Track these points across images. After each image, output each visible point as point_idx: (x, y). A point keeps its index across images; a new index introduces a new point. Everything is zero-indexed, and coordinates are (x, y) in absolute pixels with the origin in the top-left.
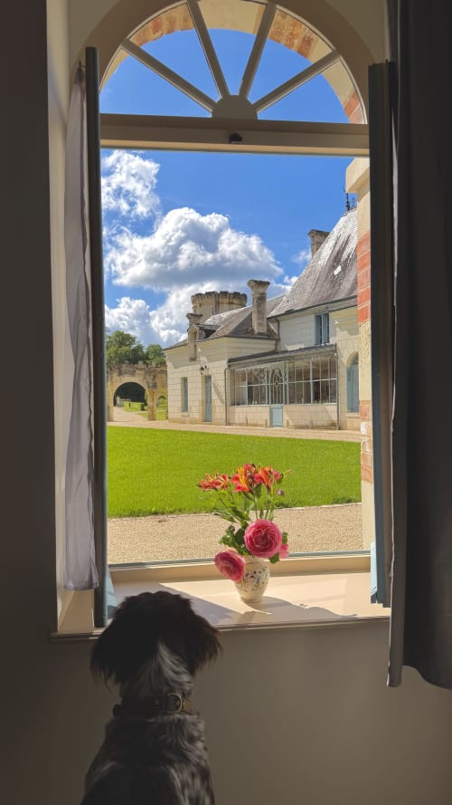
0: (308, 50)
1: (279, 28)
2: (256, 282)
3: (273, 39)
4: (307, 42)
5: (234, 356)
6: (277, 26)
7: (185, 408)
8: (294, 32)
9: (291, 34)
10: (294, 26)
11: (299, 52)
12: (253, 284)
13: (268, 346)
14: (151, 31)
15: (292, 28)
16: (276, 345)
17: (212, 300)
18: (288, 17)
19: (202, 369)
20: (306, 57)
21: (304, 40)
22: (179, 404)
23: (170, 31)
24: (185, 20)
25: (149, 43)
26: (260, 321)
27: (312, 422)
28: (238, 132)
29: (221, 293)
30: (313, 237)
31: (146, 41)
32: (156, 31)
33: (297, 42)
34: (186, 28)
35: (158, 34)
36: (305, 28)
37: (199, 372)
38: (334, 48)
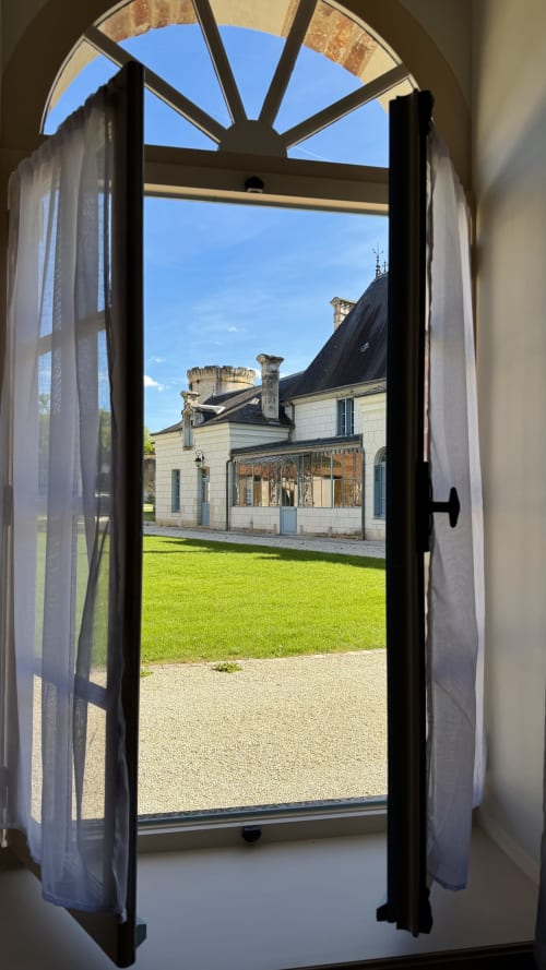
0: (359, 64)
1: (318, 30)
2: (267, 357)
3: (311, 46)
4: (359, 52)
5: (238, 446)
6: (316, 28)
7: (176, 507)
8: (341, 37)
9: (337, 39)
10: (341, 26)
11: (346, 67)
12: (263, 359)
13: (279, 435)
14: (132, 21)
15: (338, 31)
16: (290, 433)
17: (213, 376)
18: (334, 13)
19: (198, 460)
20: (355, 74)
21: (354, 48)
22: (169, 502)
23: (160, 25)
24: (184, 9)
25: (129, 38)
26: (272, 404)
27: (331, 528)
28: (258, 175)
29: (225, 367)
30: (336, 306)
31: (125, 36)
32: (139, 22)
33: (343, 52)
34: (184, 21)
35: (143, 27)
36: (358, 30)
37: (194, 465)
38: (400, 61)
